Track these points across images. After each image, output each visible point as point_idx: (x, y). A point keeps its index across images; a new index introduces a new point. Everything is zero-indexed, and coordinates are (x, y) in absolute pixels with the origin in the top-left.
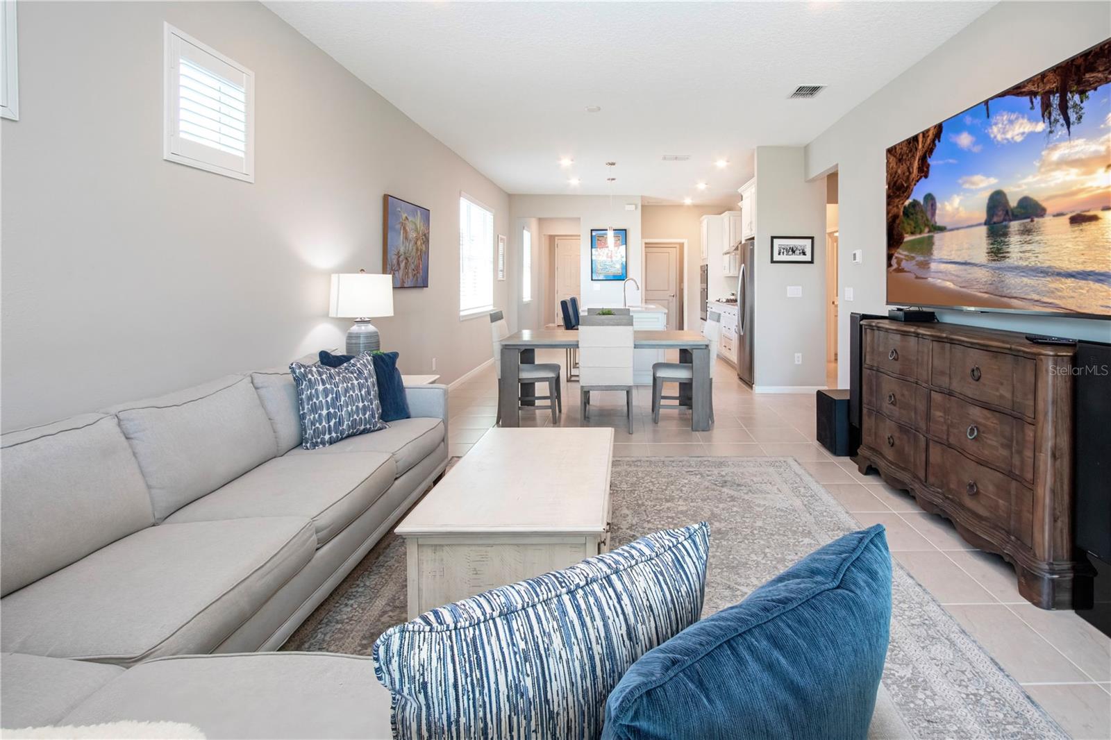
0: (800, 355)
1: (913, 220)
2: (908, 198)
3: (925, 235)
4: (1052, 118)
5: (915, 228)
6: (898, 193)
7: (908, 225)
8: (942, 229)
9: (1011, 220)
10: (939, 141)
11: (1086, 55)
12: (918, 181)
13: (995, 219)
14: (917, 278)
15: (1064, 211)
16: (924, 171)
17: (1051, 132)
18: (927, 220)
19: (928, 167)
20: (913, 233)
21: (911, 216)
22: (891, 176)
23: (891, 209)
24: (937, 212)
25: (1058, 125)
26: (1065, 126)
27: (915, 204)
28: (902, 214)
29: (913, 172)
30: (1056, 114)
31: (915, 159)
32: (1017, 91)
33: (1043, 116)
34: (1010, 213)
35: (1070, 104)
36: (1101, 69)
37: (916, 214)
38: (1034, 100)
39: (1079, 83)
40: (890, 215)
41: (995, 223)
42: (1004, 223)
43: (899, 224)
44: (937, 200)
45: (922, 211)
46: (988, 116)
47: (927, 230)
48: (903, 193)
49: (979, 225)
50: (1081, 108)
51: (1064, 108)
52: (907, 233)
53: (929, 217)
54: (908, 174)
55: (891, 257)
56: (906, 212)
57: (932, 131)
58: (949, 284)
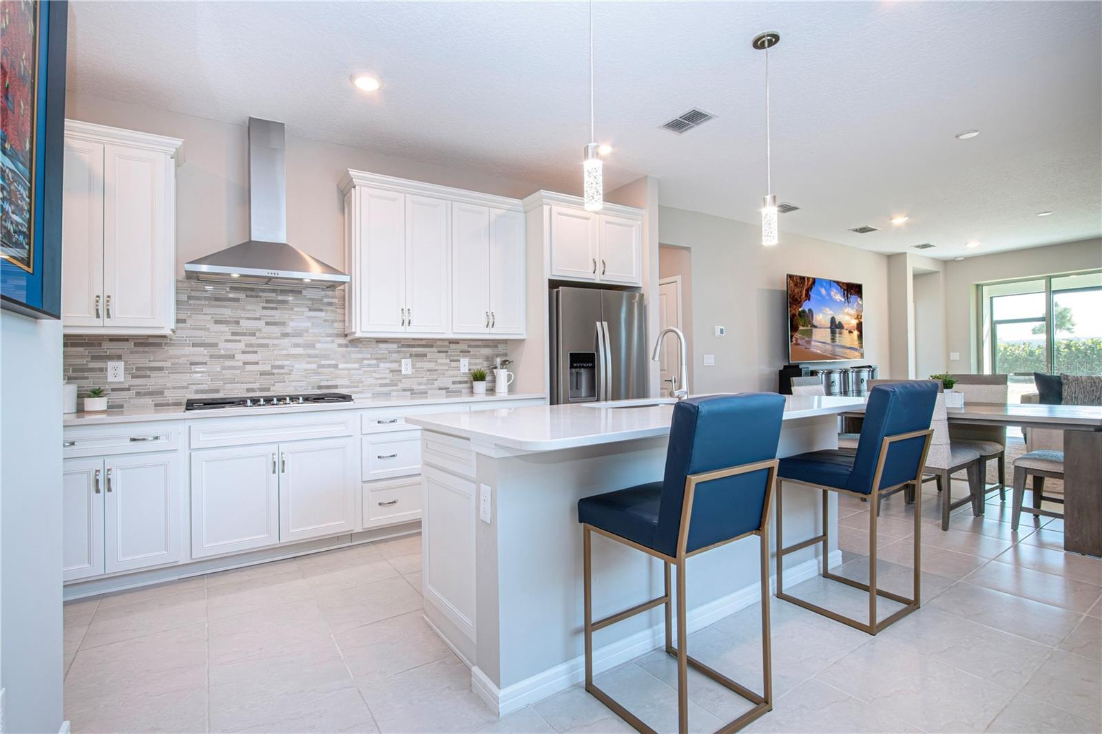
1: (803, 319)
2: (801, 307)
3: (809, 328)
6: (795, 302)
7: (801, 321)
8: (816, 327)
10: (814, 286)
12: (805, 300)
13: (833, 327)
14: (806, 348)
15: (847, 328)
16: (808, 297)
17: (845, 302)
18: (810, 321)
20: (803, 326)
21: (803, 317)
23: (791, 310)
24: (814, 318)
26: (848, 302)
27: (804, 311)
29: (802, 295)
31: (803, 289)
32: (838, 283)
34: (836, 326)
37: (805, 316)
40: (791, 313)
42: (835, 329)
43: (796, 319)
44: (814, 312)
45: (807, 316)
46: (830, 287)
48: (798, 303)
49: (828, 328)
51: (847, 296)
52: (800, 325)
54: (799, 294)
55: (792, 336)
56: (800, 314)
57: (811, 280)
58: (819, 351)
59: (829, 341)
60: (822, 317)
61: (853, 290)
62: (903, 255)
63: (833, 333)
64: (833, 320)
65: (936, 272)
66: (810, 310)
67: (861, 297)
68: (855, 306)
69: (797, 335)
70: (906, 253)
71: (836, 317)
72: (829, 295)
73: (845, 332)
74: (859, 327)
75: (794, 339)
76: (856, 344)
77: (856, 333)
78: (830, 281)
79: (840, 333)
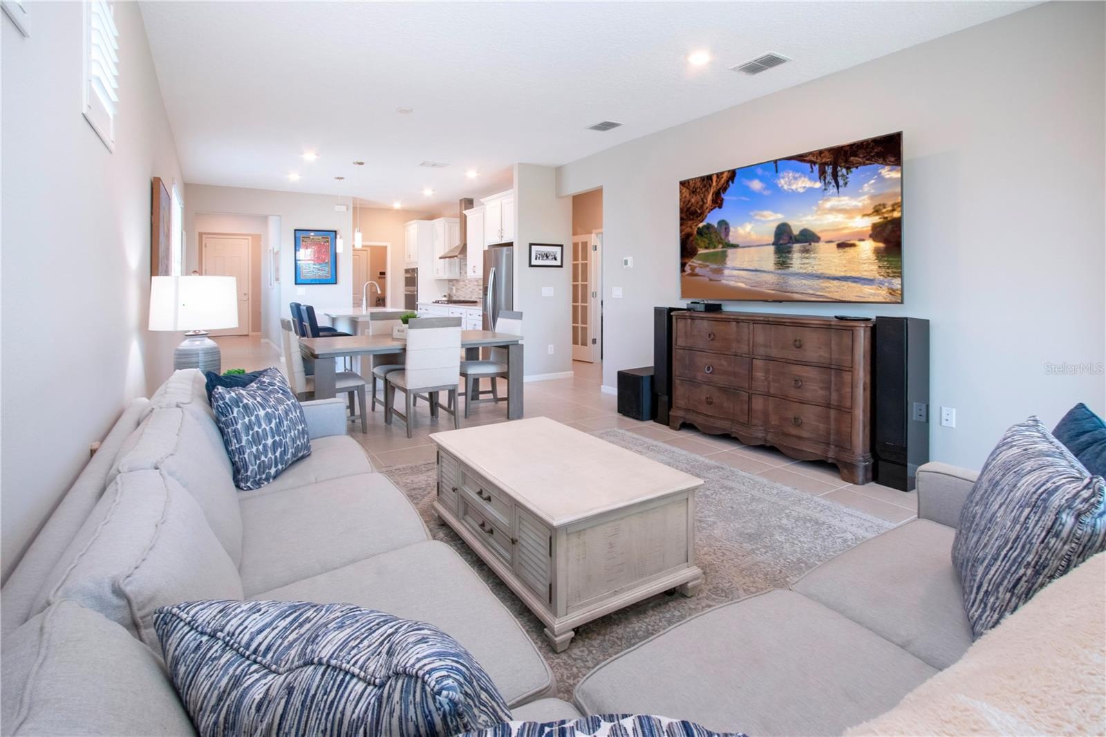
0: (552, 346)
1: (706, 238)
2: (702, 221)
3: (719, 249)
4: (827, 181)
5: (709, 244)
6: (691, 217)
7: (701, 241)
8: (735, 246)
9: (793, 243)
10: (733, 183)
11: (851, 146)
12: (712, 210)
13: (781, 242)
14: (711, 280)
15: (833, 240)
16: (718, 202)
17: (825, 189)
18: (721, 239)
19: (722, 200)
20: (706, 248)
21: (706, 236)
22: (684, 203)
23: (684, 229)
24: (731, 234)
25: (831, 186)
26: (836, 187)
27: (709, 227)
28: (695, 233)
29: (707, 203)
30: (829, 178)
31: (709, 193)
32: (801, 158)
33: (820, 178)
34: (793, 238)
35: (840, 174)
36: (861, 156)
37: (710, 234)
38: (813, 167)
39: (846, 161)
40: (683, 233)
41: (781, 244)
42: (789, 245)
43: (693, 241)
44: (730, 225)
45: (716, 232)
46: (777, 172)
47: (721, 246)
48: (697, 217)
49: (768, 245)
50: (847, 178)
51: (835, 175)
52: (701, 247)
53: (723, 237)
54: (702, 203)
55: (682, 265)
56: (700, 232)
57: (726, 175)
64: (784, 228)
66: (722, 221)
67: (897, 161)
75: (687, 268)
78: (776, 159)
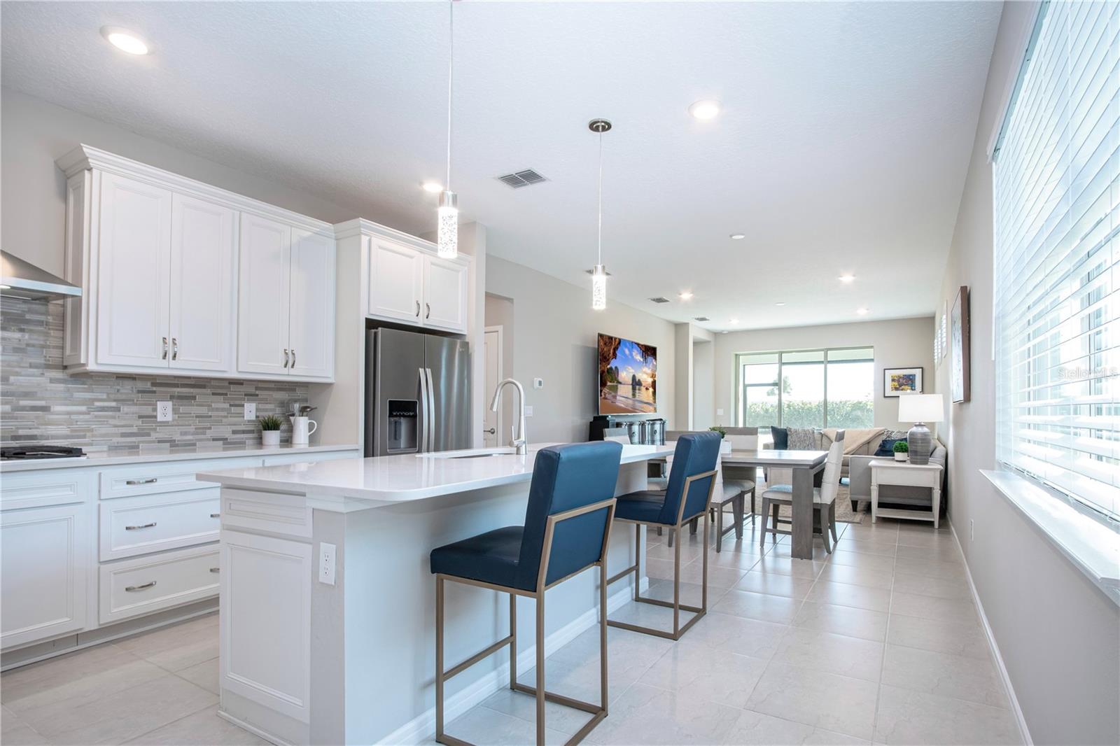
2: (609, 366)
3: (615, 384)
5: (612, 380)
6: (605, 362)
7: (608, 377)
8: (620, 383)
10: (620, 346)
12: (612, 359)
16: (615, 356)
18: (616, 378)
20: (610, 382)
21: (611, 374)
24: (619, 375)
27: (611, 368)
29: (611, 354)
31: (611, 348)
32: (638, 344)
43: (606, 376)
45: (614, 373)
51: (645, 356)
52: (608, 381)
54: (608, 353)
55: (601, 391)
56: (608, 370)
57: (617, 340)
58: (622, 405)
59: (630, 396)
60: (625, 375)
61: (650, 352)
62: (686, 324)
63: (634, 389)
64: (634, 377)
65: (709, 342)
66: (616, 368)
67: (655, 359)
68: (651, 366)
69: (606, 390)
70: (688, 323)
71: (636, 375)
72: (631, 354)
73: (643, 389)
74: (654, 384)
75: (603, 394)
76: (651, 400)
77: (651, 390)
78: (632, 342)
79: (639, 390)
